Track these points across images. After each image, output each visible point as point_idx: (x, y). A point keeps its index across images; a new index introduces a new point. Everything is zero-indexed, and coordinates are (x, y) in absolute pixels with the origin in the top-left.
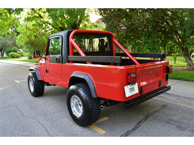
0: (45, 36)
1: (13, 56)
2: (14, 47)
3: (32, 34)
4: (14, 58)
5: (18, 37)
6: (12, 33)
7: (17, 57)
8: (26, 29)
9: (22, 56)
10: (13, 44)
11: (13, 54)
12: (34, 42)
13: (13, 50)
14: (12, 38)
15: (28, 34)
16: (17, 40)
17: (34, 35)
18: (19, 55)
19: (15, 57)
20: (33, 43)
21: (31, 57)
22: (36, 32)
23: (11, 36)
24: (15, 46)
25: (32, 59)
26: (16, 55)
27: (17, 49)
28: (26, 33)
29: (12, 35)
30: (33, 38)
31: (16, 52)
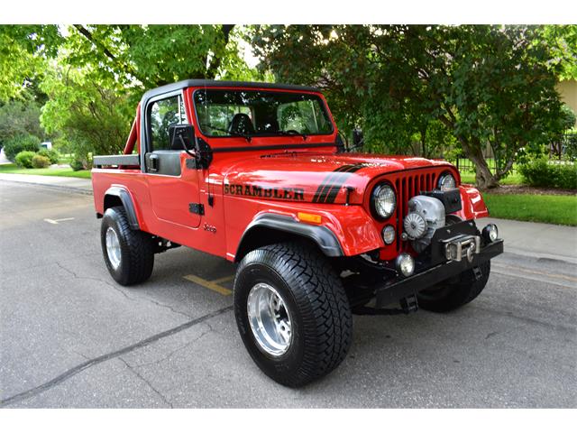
0: (120, 107)
1: (28, 163)
2: (32, 137)
3: (85, 99)
4: (31, 167)
5: (44, 109)
6: (24, 96)
7: (41, 165)
8: (67, 85)
9: (54, 162)
10: (27, 128)
11: (29, 157)
12: (90, 122)
13: (27, 143)
14: (24, 110)
15: (73, 99)
16: (41, 116)
17: (88, 101)
18: (45, 159)
19: (33, 164)
20: (86, 124)
21: (80, 163)
22: (94, 95)
23: (20, 103)
24: (33, 133)
25: (83, 169)
26: (36, 160)
27: (39, 141)
28: (66, 97)
29: (23, 102)
30: (86, 109)
31: (36, 150)
